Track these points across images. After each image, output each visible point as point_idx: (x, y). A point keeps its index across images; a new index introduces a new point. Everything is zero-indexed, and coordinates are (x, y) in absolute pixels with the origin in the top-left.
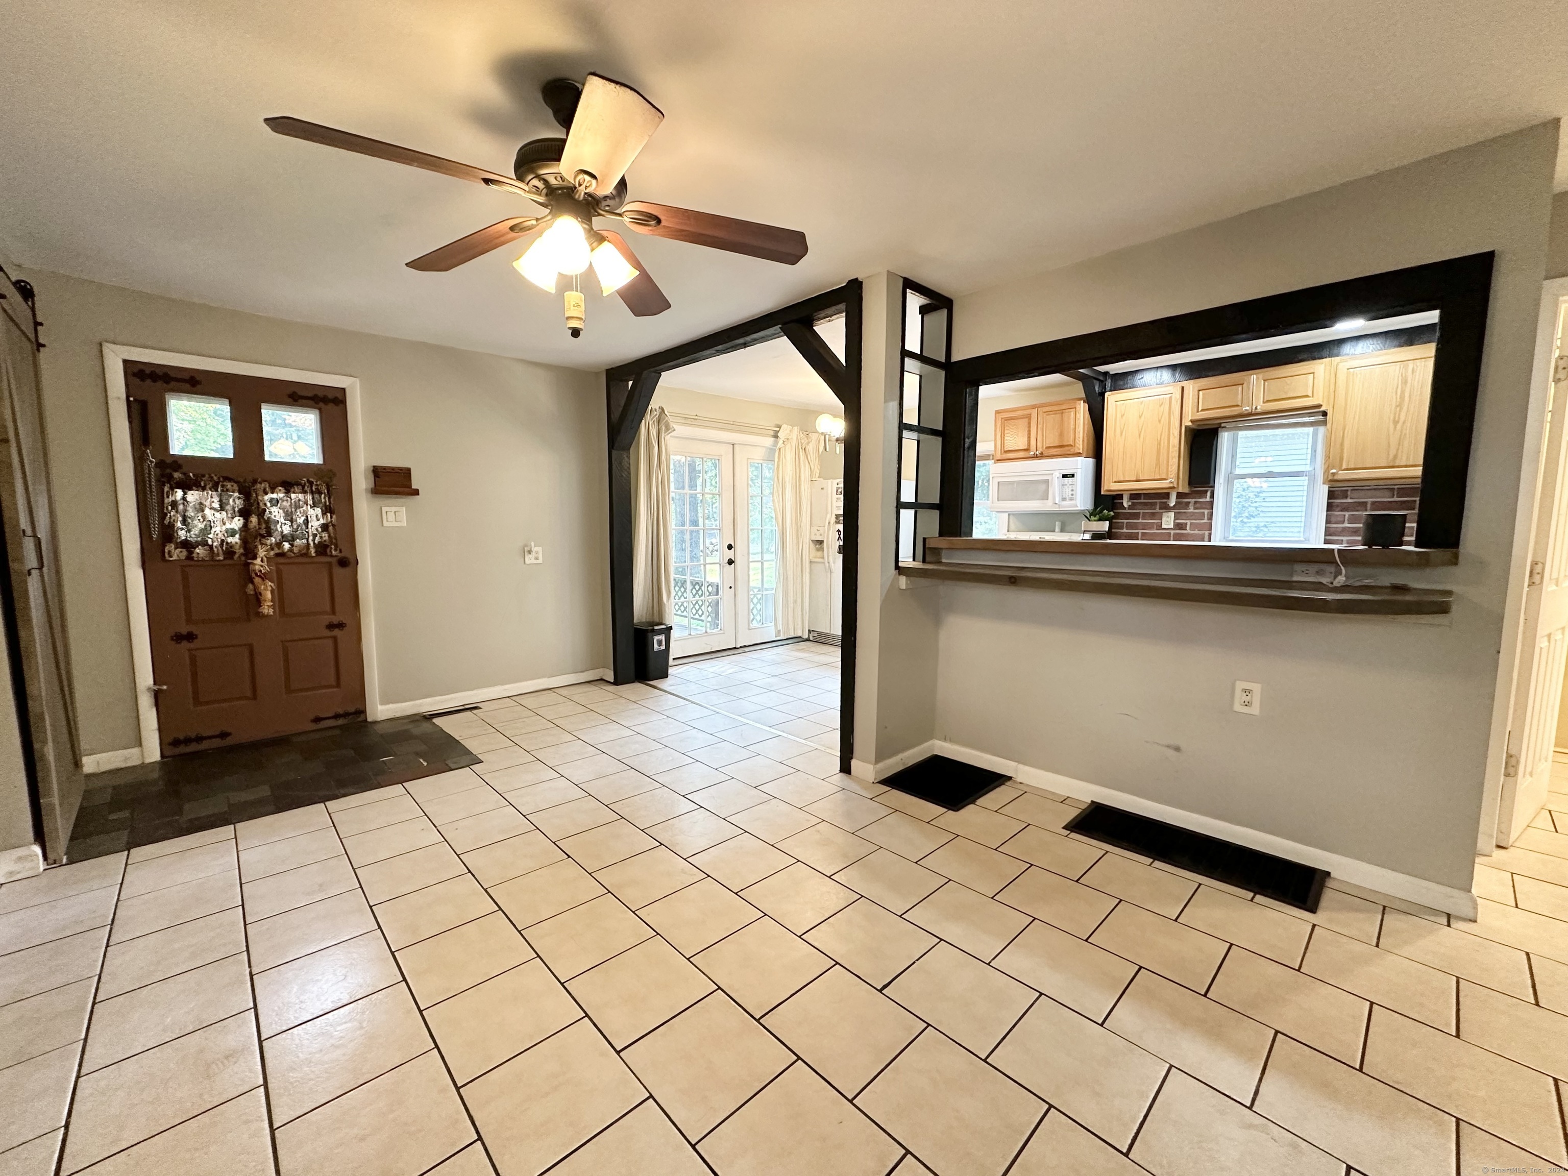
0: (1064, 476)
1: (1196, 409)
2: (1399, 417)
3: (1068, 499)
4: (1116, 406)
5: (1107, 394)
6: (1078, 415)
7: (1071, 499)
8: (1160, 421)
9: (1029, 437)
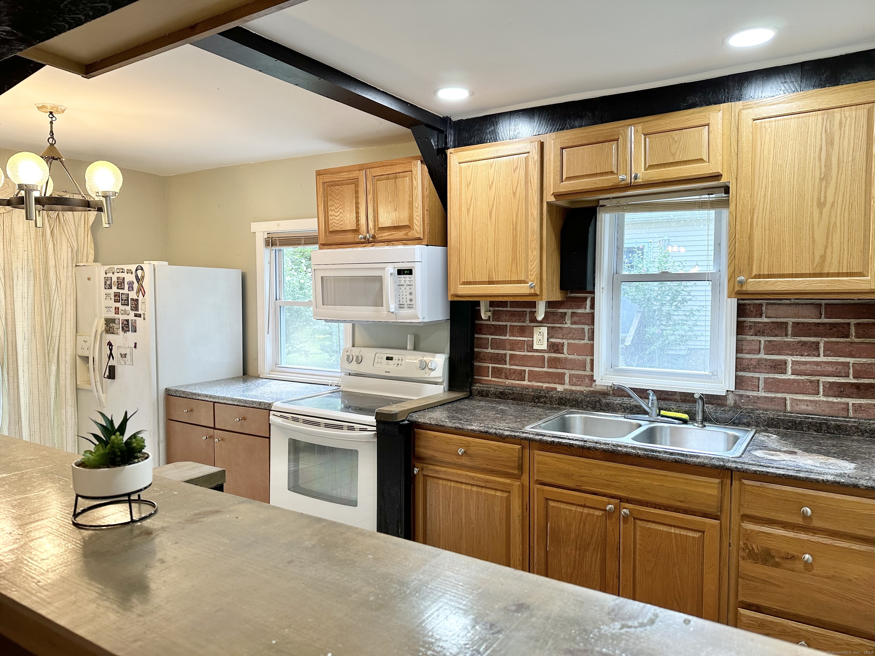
0: (400, 272)
1: (558, 178)
2: (825, 197)
3: (406, 306)
4: (460, 168)
5: (449, 151)
6: (414, 182)
7: (410, 307)
8: (514, 194)
9: (357, 213)
